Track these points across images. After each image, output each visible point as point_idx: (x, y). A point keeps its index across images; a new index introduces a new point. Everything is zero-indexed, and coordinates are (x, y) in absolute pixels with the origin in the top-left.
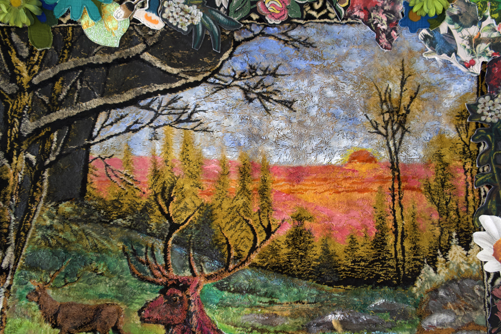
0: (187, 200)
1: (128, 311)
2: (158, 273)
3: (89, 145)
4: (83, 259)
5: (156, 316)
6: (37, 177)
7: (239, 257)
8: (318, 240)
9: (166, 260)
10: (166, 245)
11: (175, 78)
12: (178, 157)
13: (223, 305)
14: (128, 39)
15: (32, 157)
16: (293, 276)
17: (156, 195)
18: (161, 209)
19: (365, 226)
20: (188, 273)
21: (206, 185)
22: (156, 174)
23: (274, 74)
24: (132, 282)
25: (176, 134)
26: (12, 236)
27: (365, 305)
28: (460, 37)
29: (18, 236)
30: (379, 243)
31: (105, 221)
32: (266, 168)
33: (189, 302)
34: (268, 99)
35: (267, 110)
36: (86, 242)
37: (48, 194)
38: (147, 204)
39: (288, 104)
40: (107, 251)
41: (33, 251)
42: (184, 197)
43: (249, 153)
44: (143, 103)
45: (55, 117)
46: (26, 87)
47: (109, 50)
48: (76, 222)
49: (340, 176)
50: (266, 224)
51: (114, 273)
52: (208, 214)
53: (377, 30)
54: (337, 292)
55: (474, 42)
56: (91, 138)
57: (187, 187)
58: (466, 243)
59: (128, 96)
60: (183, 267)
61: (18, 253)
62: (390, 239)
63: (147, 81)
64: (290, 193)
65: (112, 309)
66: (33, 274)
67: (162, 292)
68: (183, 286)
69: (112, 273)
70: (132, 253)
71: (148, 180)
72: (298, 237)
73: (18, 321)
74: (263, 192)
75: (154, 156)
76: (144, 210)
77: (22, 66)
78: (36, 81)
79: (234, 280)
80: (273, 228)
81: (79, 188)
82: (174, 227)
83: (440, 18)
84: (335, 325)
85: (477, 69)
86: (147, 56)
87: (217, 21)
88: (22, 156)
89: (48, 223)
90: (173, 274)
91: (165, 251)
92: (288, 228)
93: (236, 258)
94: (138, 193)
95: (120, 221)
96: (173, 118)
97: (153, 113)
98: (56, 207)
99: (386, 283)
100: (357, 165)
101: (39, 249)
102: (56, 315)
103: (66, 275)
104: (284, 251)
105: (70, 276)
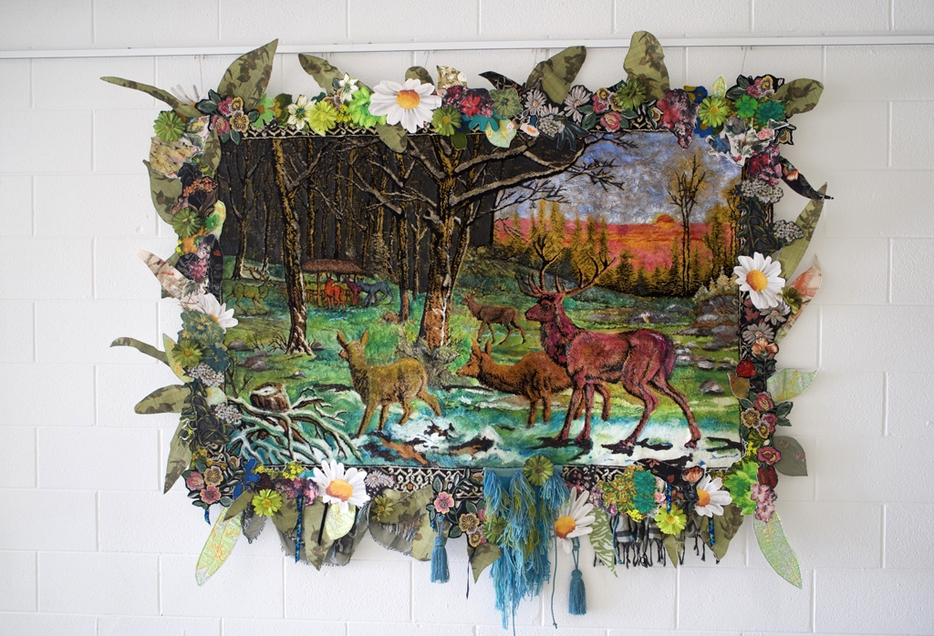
0: (555, 246)
1: (519, 313)
2: (536, 291)
3: (493, 212)
4: (492, 281)
5: (535, 316)
6: (463, 232)
7: (587, 280)
8: (636, 270)
9: (541, 283)
10: (541, 274)
11: (546, 168)
12: (548, 219)
13: (577, 309)
14: (515, 143)
15: (459, 220)
16: (620, 292)
17: (534, 243)
18: (537, 252)
19: (666, 262)
20: (555, 291)
21: (567, 237)
22: (534, 229)
23: (610, 166)
24: (521, 296)
25: (548, 205)
26: (449, 267)
27: (663, 308)
28: (733, 141)
29: (452, 267)
30: (674, 272)
31: (505, 259)
32: (605, 226)
33: (555, 308)
34: (606, 182)
35: (606, 189)
36: (493, 271)
37: (470, 242)
38: (529, 248)
39: (619, 185)
40: (506, 276)
41: (463, 276)
42: (552, 244)
43: (594, 217)
44: (525, 184)
45: (471, 193)
46: (451, 174)
47: (502, 150)
48: (488, 258)
49: (651, 231)
50: (604, 260)
51: (511, 290)
52: (568, 254)
53: (678, 136)
54: (647, 301)
55: (742, 144)
56: (494, 207)
57: (554, 238)
58: (729, 273)
59: (516, 180)
60: (552, 287)
61: (453, 278)
62: (681, 269)
63: (528, 170)
64: (619, 241)
65: (510, 311)
66: (464, 289)
67: (539, 302)
68: (552, 299)
69: (509, 290)
70: (520, 278)
71: (529, 234)
72: (624, 269)
73: (456, 316)
74: (602, 241)
75: (533, 218)
76: (527, 252)
77: (447, 161)
78: (457, 170)
79: (584, 294)
80: (608, 263)
81: (488, 238)
82: (546, 263)
83: (720, 128)
84: (645, 319)
85: (742, 162)
86: (528, 154)
87: (573, 131)
88: (452, 219)
89: (472, 259)
90: (546, 291)
91: (540, 277)
92: (618, 263)
93: (585, 281)
94: (523, 242)
95: (513, 259)
96: (546, 194)
97: (532, 191)
98: (476, 250)
99: (678, 295)
100: (662, 224)
101: (466, 275)
102: (479, 313)
103: (484, 290)
104: (615, 276)
105: (485, 291)
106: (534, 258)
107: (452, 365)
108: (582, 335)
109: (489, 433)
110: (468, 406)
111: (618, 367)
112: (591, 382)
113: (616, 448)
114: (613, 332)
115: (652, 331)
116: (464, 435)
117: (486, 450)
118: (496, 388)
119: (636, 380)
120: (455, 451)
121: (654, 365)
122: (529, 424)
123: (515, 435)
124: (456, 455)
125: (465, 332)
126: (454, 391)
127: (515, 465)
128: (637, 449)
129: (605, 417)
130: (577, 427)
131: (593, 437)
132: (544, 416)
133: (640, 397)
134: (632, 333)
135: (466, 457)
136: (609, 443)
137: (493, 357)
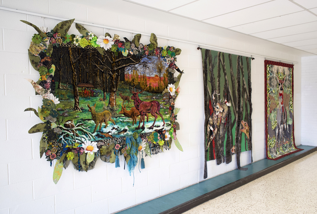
0: (136, 81)
2: (133, 92)
4: (125, 90)
5: (133, 98)
6: (118, 77)
7: (143, 89)
8: (152, 87)
9: (134, 90)
11: (135, 62)
12: (135, 75)
13: (141, 96)
14: (128, 55)
15: (117, 74)
16: (149, 92)
17: (132, 80)
19: (157, 85)
21: (139, 79)
22: (132, 77)
23: (146, 63)
25: (135, 71)
27: (157, 96)
28: (167, 59)
29: (116, 86)
30: (159, 88)
31: (127, 84)
32: (146, 77)
33: (137, 96)
34: (146, 67)
36: (125, 87)
37: (120, 80)
38: (131, 82)
39: (148, 68)
40: (127, 89)
41: (119, 88)
43: (144, 75)
44: (130, 66)
45: (119, 67)
46: (114, 62)
47: (125, 57)
48: (124, 84)
49: (154, 78)
52: (139, 83)
53: (158, 57)
54: (154, 94)
55: (169, 60)
56: (124, 71)
57: (136, 79)
58: (167, 88)
59: (128, 65)
61: (116, 89)
62: (160, 87)
63: (131, 63)
64: (149, 80)
65: (128, 97)
67: (133, 95)
68: (136, 94)
69: (128, 92)
70: (130, 89)
72: (150, 87)
73: (118, 99)
74: (146, 80)
75: (132, 74)
77: (113, 58)
78: (116, 61)
81: (124, 79)
82: (134, 85)
83: (165, 57)
84: (154, 98)
85: (169, 64)
86: (131, 58)
87: (140, 54)
88: (115, 74)
89: (120, 84)
90: (135, 92)
92: (149, 85)
94: (130, 80)
96: (134, 69)
97: (131, 68)
98: (121, 82)
99: (160, 93)
100: (156, 77)
102: (123, 98)
104: (148, 89)
105: (124, 92)
106: (132, 84)
107: (117, 111)
108: (142, 102)
109: (126, 128)
110: (121, 121)
111: (150, 110)
112: (144, 113)
113: (150, 128)
114: (149, 102)
115: (156, 101)
116: (121, 129)
117: (126, 132)
118: (127, 116)
119: (153, 112)
120: (120, 133)
121: (156, 108)
122: (133, 125)
123: (131, 127)
125: (120, 103)
126: (118, 118)
127: (131, 135)
128: (154, 128)
129: (147, 121)
131: (145, 126)
132: (135, 122)
133: (154, 116)
134: (152, 101)
135: (122, 134)
136: (148, 127)
137: (126, 109)
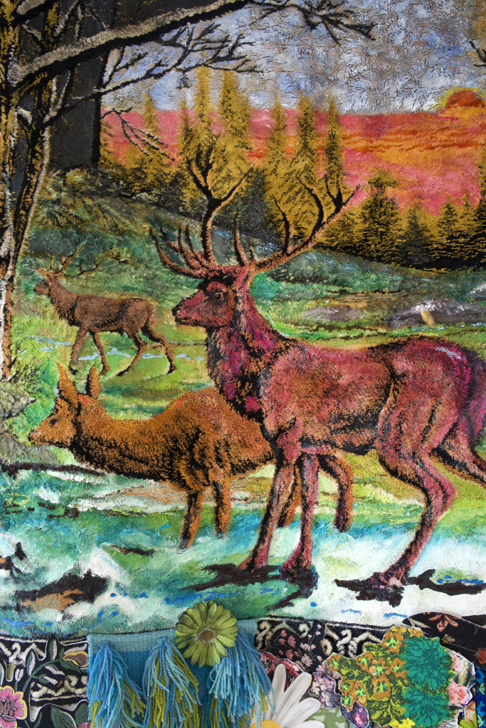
0: (231, 166)
1: (160, 309)
2: (195, 263)
3: (99, 95)
4: (101, 243)
5: (194, 316)
6: (36, 139)
7: (301, 236)
9: (205, 247)
10: (204, 228)
12: (216, 109)
13: (280, 299)
15: (27, 114)
16: (371, 259)
17: (189, 162)
18: (196, 181)
19: (466, 191)
20: (233, 262)
21: (254, 144)
22: (189, 134)
24: (164, 274)
25: (214, 79)
26: (9, 217)
27: (464, 292)
29: (17, 216)
31: (126, 195)
32: (335, 117)
33: (236, 299)
34: (336, 24)
35: (336, 40)
36: (103, 222)
37: (51, 160)
38: (178, 175)
39: (364, 30)
40: (130, 233)
41: (38, 233)
42: (226, 162)
43: (311, 99)
44: (166, 37)
45: (52, 58)
46: (10, 19)
48: (90, 194)
49: (434, 127)
50: (334, 193)
51: (141, 261)
52: (258, 182)
54: (428, 277)
56: (101, 84)
57: (230, 148)
59: (147, 27)
60: (227, 255)
61: (18, 237)
63: (171, 5)
64: (365, 151)
65: (140, 306)
66: (41, 261)
67: (202, 287)
68: (228, 279)
69: (137, 261)
70: (161, 236)
71: (178, 142)
72: (377, 209)
73: (26, 319)
74: (331, 151)
75: (184, 109)
76: (175, 182)
78: (22, 10)
79: (293, 266)
80: (345, 198)
81: (90, 151)
82: (214, 203)
84: (424, 317)
88: (13, 112)
89: (54, 196)
90: (215, 263)
91: (204, 235)
92: (365, 197)
93: (296, 239)
94: (166, 161)
95: (144, 195)
96: (209, 55)
97: (181, 50)
98: (63, 176)
100: (457, 111)
101: (45, 230)
102: (72, 309)
103: (82, 261)
104: (359, 227)
105: (87, 264)
106: (189, 194)
107: (20, 420)
108: (293, 353)
109: (99, 563)
110: (52, 507)
111: (369, 420)
112: (312, 450)
113: (367, 589)
114: (355, 346)
115: (439, 342)
116: (44, 569)
118: (111, 469)
119: (407, 447)
120: (27, 603)
121: (446, 414)
122: (187, 537)
123: (155, 563)
124: (29, 610)
125: (44, 352)
126: (24, 475)
127: (158, 626)
128: (411, 592)
129: (342, 523)
130: (284, 543)
131: (318, 563)
132: (217, 521)
133: (416, 483)
134: (396, 346)
135: (50, 615)
136: (351, 576)
137: (103, 404)
